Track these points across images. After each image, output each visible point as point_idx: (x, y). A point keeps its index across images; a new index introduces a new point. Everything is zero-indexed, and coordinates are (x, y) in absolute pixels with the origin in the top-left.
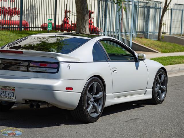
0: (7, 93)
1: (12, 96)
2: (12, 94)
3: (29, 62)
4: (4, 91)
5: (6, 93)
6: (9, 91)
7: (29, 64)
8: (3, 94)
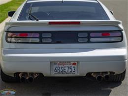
0: (67, 69)
1: (73, 70)
2: (73, 69)
3: (89, 32)
4: (62, 66)
5: (65, 68)
6: (69, 66)
7: (89, 35)
8: (61, 70)
